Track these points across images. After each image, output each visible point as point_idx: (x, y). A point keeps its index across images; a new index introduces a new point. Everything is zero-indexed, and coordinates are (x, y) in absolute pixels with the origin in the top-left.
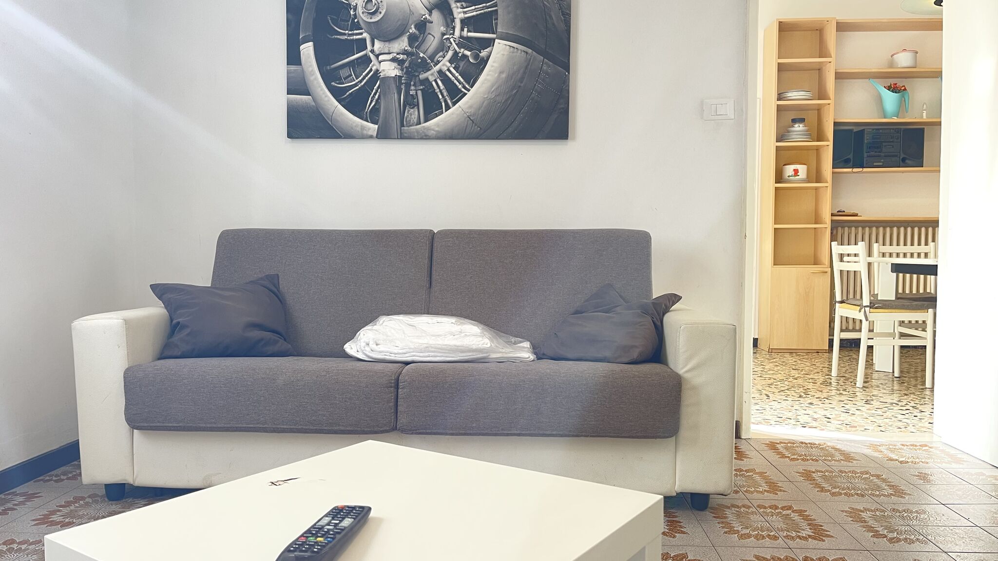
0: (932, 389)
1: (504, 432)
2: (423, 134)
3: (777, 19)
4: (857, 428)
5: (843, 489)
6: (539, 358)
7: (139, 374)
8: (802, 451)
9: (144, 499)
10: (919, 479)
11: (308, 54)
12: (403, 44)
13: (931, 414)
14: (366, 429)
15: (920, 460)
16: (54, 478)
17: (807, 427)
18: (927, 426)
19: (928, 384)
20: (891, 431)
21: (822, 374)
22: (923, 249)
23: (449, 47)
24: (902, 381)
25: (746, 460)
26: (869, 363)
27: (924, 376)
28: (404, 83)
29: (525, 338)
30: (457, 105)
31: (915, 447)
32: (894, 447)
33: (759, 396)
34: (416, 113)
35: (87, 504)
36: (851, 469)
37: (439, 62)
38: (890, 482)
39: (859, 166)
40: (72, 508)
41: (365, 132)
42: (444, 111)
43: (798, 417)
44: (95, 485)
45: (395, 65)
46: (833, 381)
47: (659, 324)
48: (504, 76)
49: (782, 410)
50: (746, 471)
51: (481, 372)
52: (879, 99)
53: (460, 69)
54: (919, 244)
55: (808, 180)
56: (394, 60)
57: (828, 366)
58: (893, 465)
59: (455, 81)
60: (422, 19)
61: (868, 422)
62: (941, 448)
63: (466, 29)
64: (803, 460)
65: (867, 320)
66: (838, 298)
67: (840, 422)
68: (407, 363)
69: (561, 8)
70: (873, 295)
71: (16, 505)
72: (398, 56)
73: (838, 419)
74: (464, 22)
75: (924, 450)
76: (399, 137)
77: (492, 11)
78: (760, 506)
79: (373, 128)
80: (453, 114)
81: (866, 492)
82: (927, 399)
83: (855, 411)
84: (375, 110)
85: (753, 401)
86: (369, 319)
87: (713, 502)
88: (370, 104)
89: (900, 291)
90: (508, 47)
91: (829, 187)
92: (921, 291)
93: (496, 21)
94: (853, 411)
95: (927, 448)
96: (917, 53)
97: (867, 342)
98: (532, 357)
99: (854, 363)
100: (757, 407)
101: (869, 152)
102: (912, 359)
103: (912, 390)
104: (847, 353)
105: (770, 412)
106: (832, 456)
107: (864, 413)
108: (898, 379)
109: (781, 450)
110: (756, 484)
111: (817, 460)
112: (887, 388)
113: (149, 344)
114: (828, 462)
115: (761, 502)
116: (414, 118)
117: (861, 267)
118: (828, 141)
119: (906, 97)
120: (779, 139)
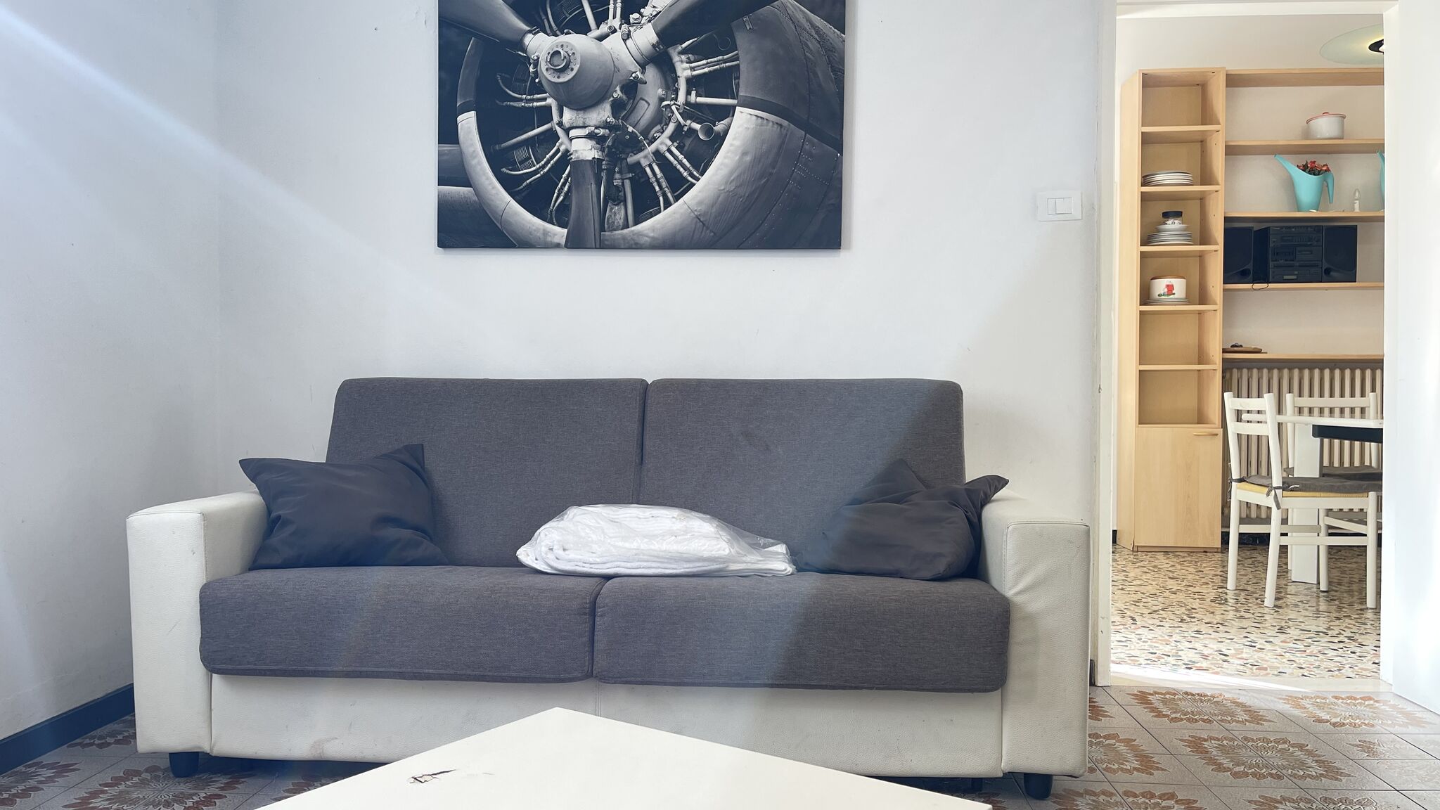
0: (1377, 610)
1: (750, 681)
2: (633, 242)
3: (1140, 70)
4: (1269, 671)
5: (1250, 768)
6: (799, 570)
7: (222, 593)
8: (1186, 706)
9: (226, 774)
10: (1361, 751)
11: (469, 128)
12: (603, 113)
13: (1376, 648)
14: (548, 676)
15: (1362, 721)
16: (97, 742)
17: (1194, 668)
18: (1370, 668)
19: (1370, 602)
20: (1318, 676)
21: (1213, 586)
22: (1357, 402)
23: (670, 118)
24: (1332, 598)
25: (1105, 720)
26: (1283, 570)
27: (1363, 591)
28: (604, 169)
29: (779, 539)
30: (681, 201)
31: (1353, 701)
32: (1324, 701)
33: (1120, 619)
34: (623, 211)
35: (144, 783)
36: (1259, 735)
37: (655, 139)
38: (1319, 757)
39: (1262, 281)
40: (122, 787)
41: (549, 239)
42: (662, 208)
43: (1180, 653)
44: (155, 754)
45: (590, 143)
46: (1230, 596)
47: (975, 519)
48: (748, 158)
49: (1155, 642)
50: (1104, 737)
51: (716, 593)
52: (1290, 185)
53: (686, 148)
54: (1352, 395)
55: (1188, 300)
56: (590, 136)
57: (1222, 573)
58: (1322, 729)
59: (679, 167)
60: (632, 78)
61: (1283, 661)
62: (1392, 702)
63: (694, 93)
64: (1188, 720)
65: (1278, 507)
66: (1235, 475)
67: (1241, 662)
68: (608, 577)
69: (830, 62)
70: (1289, 470)
71: (41, 782)
72: (597, 131)
73: (1240, 656)
74: (692, 83)
75: (1368, 705)
76: (598, 246)
77: (732, 66)
78: (1127, 794)
79: (560, 233)
80: (674, 213)
81: (1284, 771)
82: (1369, 626)
83: (1264, 645)
84: (564, 208)
85: (1112, 627)
86: (554, 511)
87: (1057, 786)
88: (557, 199)
89: (1326, 463)
90: (754, 117)
91: (1218, 311)
92: (1357, 463)
93: (737, 81)
94: (1260, 644)
95: (1372, 702)
96: (1344, 117)
97: (1279, 540)
98: (789, 569)
99: (1260, 568)
100: (1118, 637)
101: (1276, 261)
102: (1345, 563)
103: (1346, 611)
104: (1248, 553)
105: (1137, 645)
106: (1233, 714)
107: (1277, 648)
108: (1325, 594)
109: (1157, 704)
110: (1121, 759)
111: (1210, 721)
112: (1310, 608)
113: (236, 549)
114: (1227, 725)
115: (1129, 787)
116: (620, 218)
117: (1268, 430)
118: (1216, 244)
119: (1330, 181)
120: (1144, 242)
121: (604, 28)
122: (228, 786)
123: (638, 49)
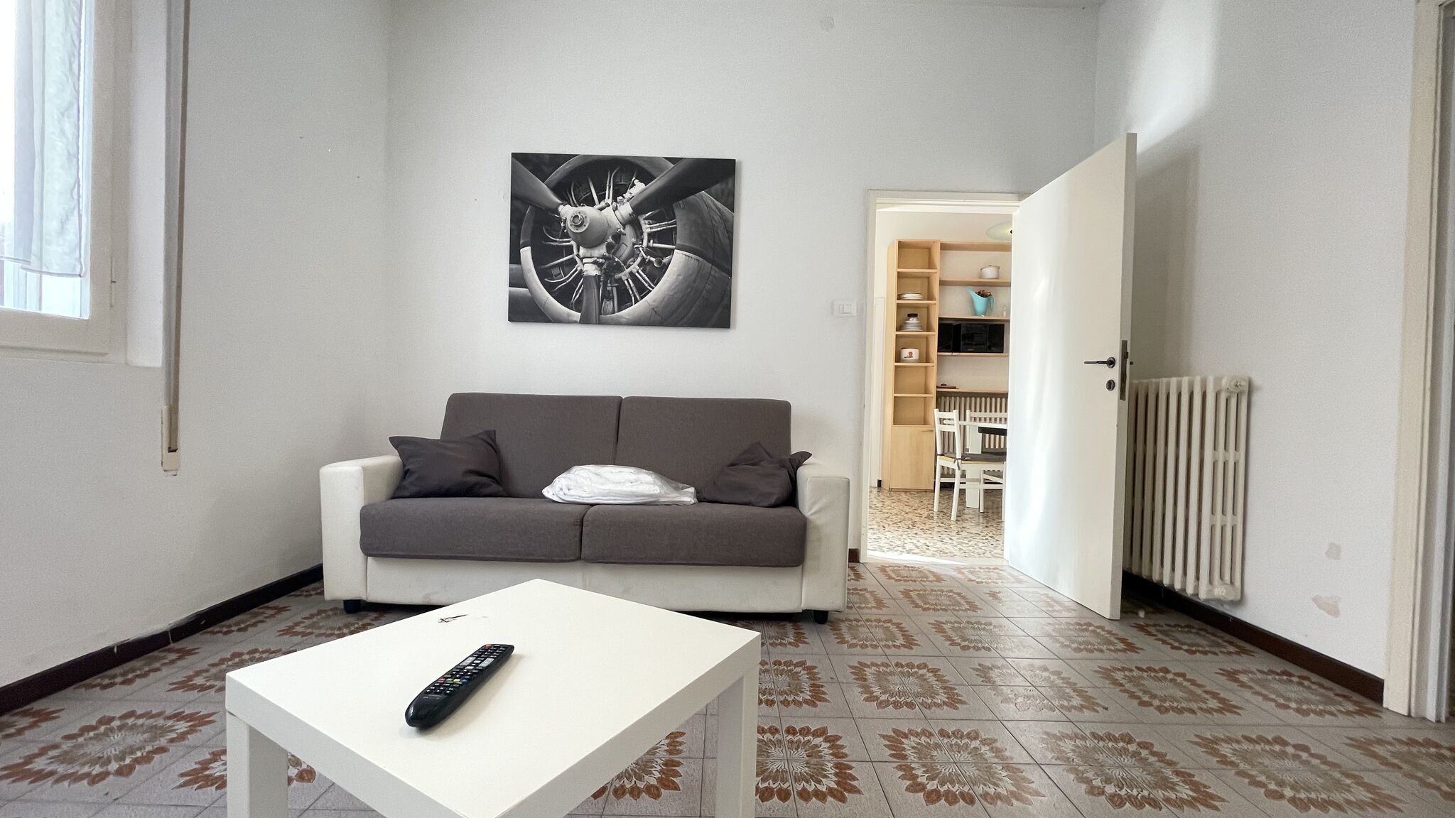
2: (617, 321)
3: (897, 239)
4: (948, 554)
5: (932, 605)
6: (700, 501)
7: (373, 511)
8: (904, 573)
10: (990, 597)
11: (527, 256)
12: (602, 250)
14: (555, 559)
15: (992, 581)
17: (911, 553)
18: (999, 553)
20: (973, 557)
21: (926, 510)
22: (999, 415)
23: (638, 255)
24: (984, 516)
25: (861, 581)
26: (961, 501)
27: (1001, 512)
28: (602, 281)
29: (691, 485)
30: (644, 299)
31: (989, 570)
32: (974, 570)
33: (876, 527)
34: (612, 305)
35: (328, 617)
36: (939, 588)
37: (630, 265)
38: (968, 599)
39: (956, 351)
40: (315, 619)
41: (571, 318)
42: (633, 304)
43: (905, 545)
44: (335, 601)
45: (594, 267)
46: (935, 515)
47: (793, 475)
48: (681, 278)
49: (893, 539)
50: (860, 590)
52: (972, 302)
53: (647, 271)
55: (920, 361)
56: (594, 263)
57: (931, 503)
58: (971, 585)
59: (643, 281)
60: (618, 232)
61: (956, 549)
62: (1008, 571)
63: (652, 241)
64: (904, 580)
65: (959, 469)
66: (939, 452)
67: (936, 550)
68: (592, 505)
70: (966, 450)
71: (266, 617)
72: (598, 260)
73: (935, 547)
74: (651, 235)
75: (996, 572)
76: (597, 323)
77: (673, 227)
78: (868, 620)
79: (576, 315)
80: (640, 306)
81: (949, 607)
83: (948, 541)
84: (579, 301)
85: (871, 531)
86: (565, 468)
87: (831, 617)
88: (575, 297)
89: (982, 447)
90: (684, 256)
91: (935, 366)
92: (998, 447)
93: (675, 235)
95: (998, 571)
96: (999, 268)
97: (960, 486)
98: (693, 501)
99: (950, 501)
100: (874, 537)
101: (964, 341)
102: (992, 498)
103: (992, 523)
104: (944, 493)
105: (883, 541)
106: (927, 577)
107: (954, 542)
108: (982, 514)
109: (890, 572)
110: (866, 601)
111: (915, 581)
112: (974, 521)
114: (923, 583)
115: (868, 617)
116: (610, 308)
117: (955, 429)
118: (934, 331)
119: (992, 300)
120: (898, 330)
121: (603, 204)
122: (376, 619)
123: (622, 216)
